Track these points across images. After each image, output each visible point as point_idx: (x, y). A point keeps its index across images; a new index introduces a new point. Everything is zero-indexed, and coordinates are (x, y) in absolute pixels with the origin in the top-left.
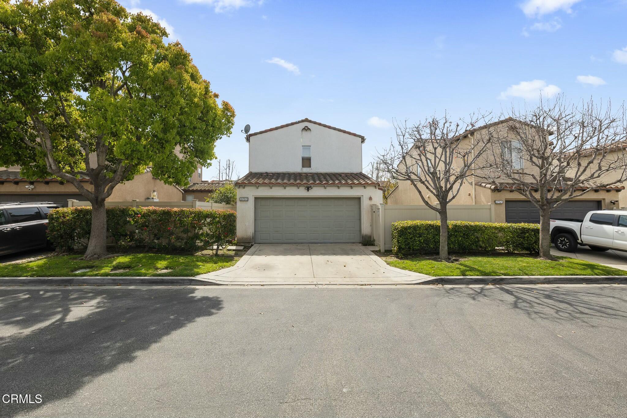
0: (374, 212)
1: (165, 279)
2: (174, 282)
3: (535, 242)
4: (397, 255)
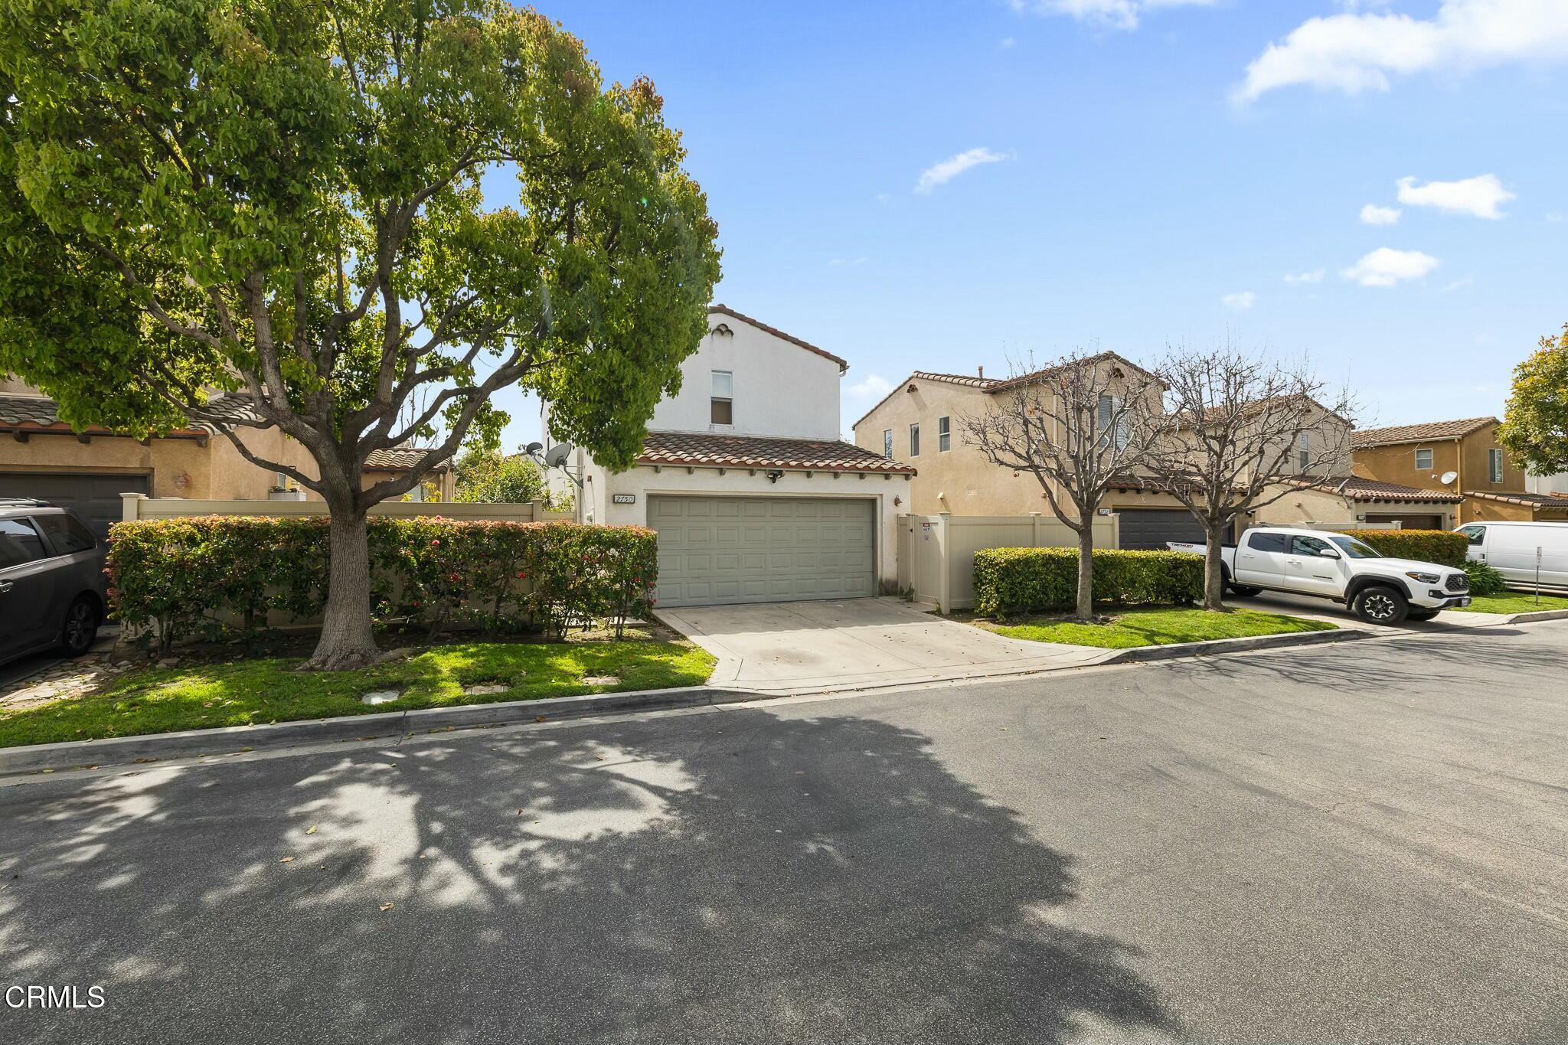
0: (911, 531)
1: (651, 696)
2: (673, 701)
3: (1190, 584)
4: (992, 618)
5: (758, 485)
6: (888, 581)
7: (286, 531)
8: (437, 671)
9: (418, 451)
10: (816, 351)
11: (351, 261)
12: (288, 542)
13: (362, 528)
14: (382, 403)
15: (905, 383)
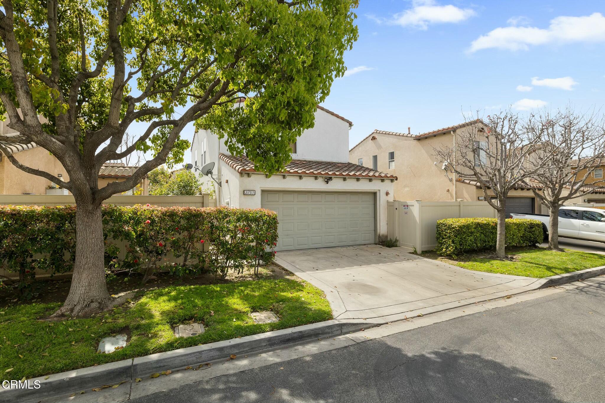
0: (396, 209)
3: (538, 236)
4: (449, 257)
5: (319, 185)
6: (383, 235)
7: (47, 216)
8: (151, 316)
9: (130, 168)
10: (337, 116)
11: (91, 43)
12: (48, 223)
13: (99, 214)
14: (112, 127)
15: (370, 136)
